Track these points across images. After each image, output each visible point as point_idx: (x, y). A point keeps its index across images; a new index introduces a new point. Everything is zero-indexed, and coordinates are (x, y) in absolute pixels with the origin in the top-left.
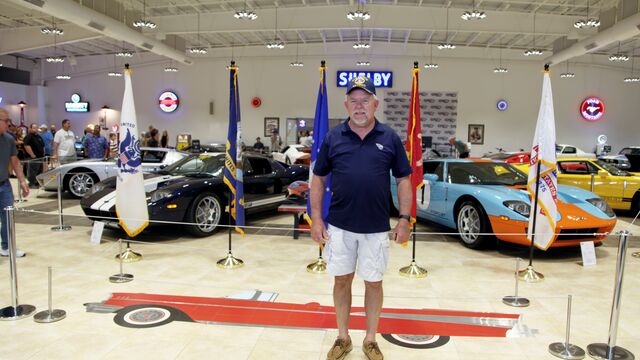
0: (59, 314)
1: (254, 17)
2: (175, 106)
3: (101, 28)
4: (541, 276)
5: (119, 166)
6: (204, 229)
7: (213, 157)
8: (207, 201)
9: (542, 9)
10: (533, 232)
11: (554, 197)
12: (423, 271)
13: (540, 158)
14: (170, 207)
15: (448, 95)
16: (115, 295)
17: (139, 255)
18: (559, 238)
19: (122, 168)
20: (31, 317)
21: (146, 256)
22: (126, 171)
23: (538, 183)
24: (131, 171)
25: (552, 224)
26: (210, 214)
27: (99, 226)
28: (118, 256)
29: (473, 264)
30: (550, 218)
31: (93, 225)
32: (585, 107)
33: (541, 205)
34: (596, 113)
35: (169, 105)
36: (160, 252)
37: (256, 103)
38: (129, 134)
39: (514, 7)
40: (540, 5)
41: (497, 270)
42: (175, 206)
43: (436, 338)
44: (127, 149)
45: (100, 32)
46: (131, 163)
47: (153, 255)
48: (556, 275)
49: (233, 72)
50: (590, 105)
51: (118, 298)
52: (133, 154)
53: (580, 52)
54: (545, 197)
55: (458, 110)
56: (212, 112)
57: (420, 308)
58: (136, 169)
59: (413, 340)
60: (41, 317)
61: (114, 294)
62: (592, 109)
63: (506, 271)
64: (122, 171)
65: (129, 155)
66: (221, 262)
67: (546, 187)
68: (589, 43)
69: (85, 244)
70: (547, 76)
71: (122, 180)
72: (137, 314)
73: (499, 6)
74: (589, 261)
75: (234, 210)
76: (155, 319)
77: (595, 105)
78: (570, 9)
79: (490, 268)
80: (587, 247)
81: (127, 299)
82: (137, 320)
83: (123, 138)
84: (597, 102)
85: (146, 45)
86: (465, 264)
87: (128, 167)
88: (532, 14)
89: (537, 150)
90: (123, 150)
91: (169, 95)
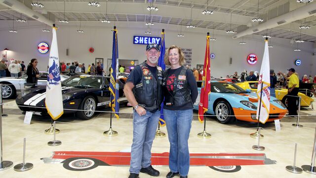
0: (29, 166)
1: (98, 5)
2: (47, 50)
3: (11, 5)
4: (262, 136)
5: (49, 81)
6: (88, 116)
7: (88, 77)
8: (89, 100)
9: (234, 11)
10: (259, 115)
11: (269, 99)
12: (209, 135)
13: (263, 81)
14: (71, 103)
15: (187, 50)
16: (57, 153)
17: (58, 130)
18: (270, 118)
19: (50, 82)
20: (12, 168)
21: (62, 130)
22: (52, 83)
23: (261, 92)
24: (55, 84)
25: (268, 111)
26: (90, 107)
27: (29, 114)
28: (46, 131)
29: (228, 131)
30: (266, 108)
31: (24, 113)
32: (249, 58)
33: (263, 102)
34: (254, 61)
35: (43, 50)
36: (67, 128)
37: (91, 50)
38: (54, 63)
39: (222, 10)
40: (235, 9)
41: (241, 133)
42: (74, 103)
43: (235, 167)
44: (53, 71)
45: (10, 7)
46: (55, 79)
47: (65, 130)
48: (267, 135)
49: (115, 32)
50: (251, 57)
51: (59, 154)
52: (56, 74)
53: (250, 32)
54: (265, 99)
55: (192, 58)
56: (67, 54)
57: (218, 153)
58: (58, 82)
59: (225, 168)
60: (18, 167)
61: (55, 152)
62: (252, 59)
63: (244, 134)
64: (50, 83)
65: (55, 74)
66: (105, 132)
67: (265, 94)
68: (255, 29)
69: (20, 124)
70: (267, 42)
71: (50, 88)
72: (75, 162)
73: (216, 9)
74: (278, 128)
75: (114, 105)
76: (88, 165)
77: (254, 58)
78: (247, 12)
79: (237, 132)
80: (277, 122)
81: (64, 154)
82: (77, 166)
83: (51, 65)
84: (254, 56)
85: (35, 16)
86: (225, 131)
87: (53, 81)
88: (230, 14)
89: (262, 77)
90: (50, 71)
91: (44, 44)
